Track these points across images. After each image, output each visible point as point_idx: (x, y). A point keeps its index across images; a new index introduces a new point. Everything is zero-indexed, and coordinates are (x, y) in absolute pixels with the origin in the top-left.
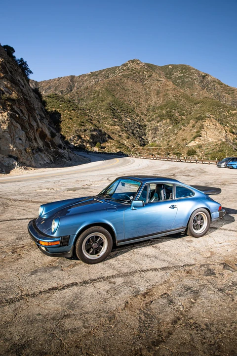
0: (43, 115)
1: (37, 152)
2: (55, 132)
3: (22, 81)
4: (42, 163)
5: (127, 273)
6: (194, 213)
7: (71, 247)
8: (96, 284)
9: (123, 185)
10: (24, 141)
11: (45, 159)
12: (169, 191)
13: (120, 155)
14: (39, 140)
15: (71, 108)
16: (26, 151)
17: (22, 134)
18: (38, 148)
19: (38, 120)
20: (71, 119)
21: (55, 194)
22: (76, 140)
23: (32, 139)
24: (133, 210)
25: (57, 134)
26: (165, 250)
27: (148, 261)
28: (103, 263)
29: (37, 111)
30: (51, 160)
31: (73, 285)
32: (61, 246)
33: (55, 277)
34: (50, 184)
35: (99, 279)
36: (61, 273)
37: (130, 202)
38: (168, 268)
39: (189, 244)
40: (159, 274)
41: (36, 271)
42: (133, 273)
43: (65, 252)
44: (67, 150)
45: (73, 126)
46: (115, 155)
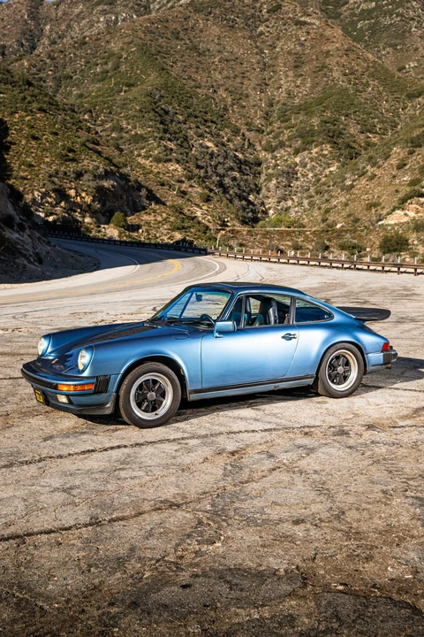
5: (207, 435)
7: (112, 396)
8: (157, 446)
9: (199, 298)
12: (283, 310)
13: (184, 249)
15: (35, 105)
22: (50, 203)
24: (217, 337)
26: (275, 412)
31: (119, 447)
32: (96, 392)
33: (88, 441)
34: (4, 321)
35: (161, 441)
36: (95, 438)
37: (211, 325)
38: (274, 429)
39: (318, 405)
40: (258, 435)
41: (51, 437)
42: (216, 435)
43: (102, 405)
44: (29, 233)
45: (40, 160)
46: (168, 249)
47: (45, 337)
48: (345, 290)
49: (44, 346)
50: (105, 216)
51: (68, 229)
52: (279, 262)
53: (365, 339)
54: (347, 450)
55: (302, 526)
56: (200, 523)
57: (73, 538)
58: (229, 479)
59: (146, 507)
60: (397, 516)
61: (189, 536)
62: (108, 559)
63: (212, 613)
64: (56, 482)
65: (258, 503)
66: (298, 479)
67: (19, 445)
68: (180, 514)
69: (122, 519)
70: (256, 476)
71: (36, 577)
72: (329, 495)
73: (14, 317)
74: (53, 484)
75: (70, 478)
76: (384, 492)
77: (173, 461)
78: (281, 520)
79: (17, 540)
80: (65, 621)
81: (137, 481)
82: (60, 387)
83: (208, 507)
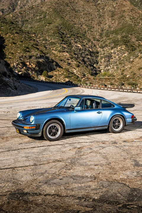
5: (71, 143)
7: (41, 131)
9: (70, 100)
13: (69, 84)
15: (14, 31)
20: (14, 43)
22: (20, 68)
24: (75, 112)
26: (94, 137)
28: (58, 141)
31: (43, 146)
32: (36, 129)
33: (33, 145)
34: (4, 109)
35: (56, 145)
36: (35, 144)
37: (73, 108)
38: (93, 142)
39: (109, 135)
40: (88, 143)
41: (21, 144)
42: (74, 143)
43: (38, 133)
44: (12, 79)
45: (16, 52)
46: (63, 85)
47: (19, 112)
48: (127, 99)
49: (19, 115)
50: (40, 72)
51: (26, 77)
52: (104, 90)
53: (126, 114)
54: (116, 148)
55: (97, 166)
56: (67, 165)
57: (29, 168)
58: (77, 155)
59: (51, 161)
60: (127, 164)
61: (63, 168)
62: (39, 173)
63: (68, 185)
64: (23, 155)
65: (85, 161)
66: (98, 155)
67: (11, 145)
68: (61, 163)
69: (43, 164)
70: (85, 154)
71: (18, 177)
72: (107, 159)
73: (7, 108)
74: (22, 156)
75: (27, 154)
76: (124, 158)
77: (60, 150)
78: (91, 165)
79: (12, 169)
80: (27, 186)
81: (48, 155)
82: (24, 128)
83: (70, 162)
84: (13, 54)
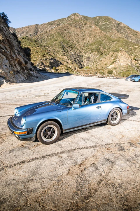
0: (20, 50)
1: (17, 73)
2: (27, 61)
3: (4, 28)
4: (20, 80)
5: (70, 150)
6: (112, 111)
7: (34, 135)
8: (50, 158)
9: (67, 93)
10: (9, 67)
11: (22, 78)
12: (96, 97)
13: (67, 74)
14: (17, 66)
15: (37, 46)
16: (10, 73)
17: (7, 62)
18: (17, 71)
19: (16, 53)
20: (37, 52)
21: (27, 100)
22: (40, 65)
23: (13, 65)
24: (73, 110)
25: (29, 62)
26: (94, 134)
27: (83, 142)
28: (55, 143)
29: (15, 48)
30: (26, 78)
32: (28, 134)
35: (52, 155)
36: (28, 151)
37: (71, 105)
38: (95, 146)
40: (90, 151)
41: (13, 150)
42: (74, 150)
43: (31, 138)
44: (35, 72)
46: (64, 74)
47: (16, 108)
49: (15, 111)
51: (44, 71)
53: (123, 106)
77: (55, 173)
82: (15, 133)
84: (36, 58)
